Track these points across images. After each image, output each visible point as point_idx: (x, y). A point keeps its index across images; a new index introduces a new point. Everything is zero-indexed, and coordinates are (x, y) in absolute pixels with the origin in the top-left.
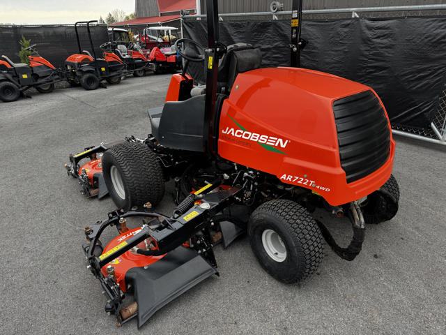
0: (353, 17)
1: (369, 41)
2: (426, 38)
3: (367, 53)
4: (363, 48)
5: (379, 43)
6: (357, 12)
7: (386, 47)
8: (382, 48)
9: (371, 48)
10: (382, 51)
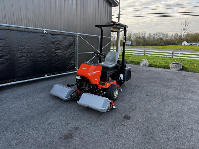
0: (44, 32)
1: (54, 42)
2: (69, 42)
3: (54, 47)
4: (52, 45)
5: (57, 43)
6: (46, 31)
7: (60, 45)
8: (59, 45)
9: (56, 45)
10: (59, 46)
